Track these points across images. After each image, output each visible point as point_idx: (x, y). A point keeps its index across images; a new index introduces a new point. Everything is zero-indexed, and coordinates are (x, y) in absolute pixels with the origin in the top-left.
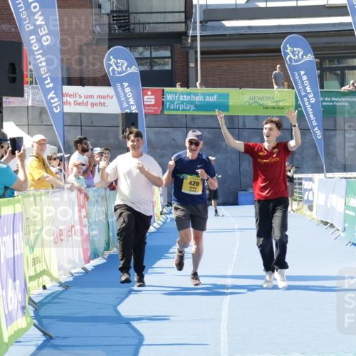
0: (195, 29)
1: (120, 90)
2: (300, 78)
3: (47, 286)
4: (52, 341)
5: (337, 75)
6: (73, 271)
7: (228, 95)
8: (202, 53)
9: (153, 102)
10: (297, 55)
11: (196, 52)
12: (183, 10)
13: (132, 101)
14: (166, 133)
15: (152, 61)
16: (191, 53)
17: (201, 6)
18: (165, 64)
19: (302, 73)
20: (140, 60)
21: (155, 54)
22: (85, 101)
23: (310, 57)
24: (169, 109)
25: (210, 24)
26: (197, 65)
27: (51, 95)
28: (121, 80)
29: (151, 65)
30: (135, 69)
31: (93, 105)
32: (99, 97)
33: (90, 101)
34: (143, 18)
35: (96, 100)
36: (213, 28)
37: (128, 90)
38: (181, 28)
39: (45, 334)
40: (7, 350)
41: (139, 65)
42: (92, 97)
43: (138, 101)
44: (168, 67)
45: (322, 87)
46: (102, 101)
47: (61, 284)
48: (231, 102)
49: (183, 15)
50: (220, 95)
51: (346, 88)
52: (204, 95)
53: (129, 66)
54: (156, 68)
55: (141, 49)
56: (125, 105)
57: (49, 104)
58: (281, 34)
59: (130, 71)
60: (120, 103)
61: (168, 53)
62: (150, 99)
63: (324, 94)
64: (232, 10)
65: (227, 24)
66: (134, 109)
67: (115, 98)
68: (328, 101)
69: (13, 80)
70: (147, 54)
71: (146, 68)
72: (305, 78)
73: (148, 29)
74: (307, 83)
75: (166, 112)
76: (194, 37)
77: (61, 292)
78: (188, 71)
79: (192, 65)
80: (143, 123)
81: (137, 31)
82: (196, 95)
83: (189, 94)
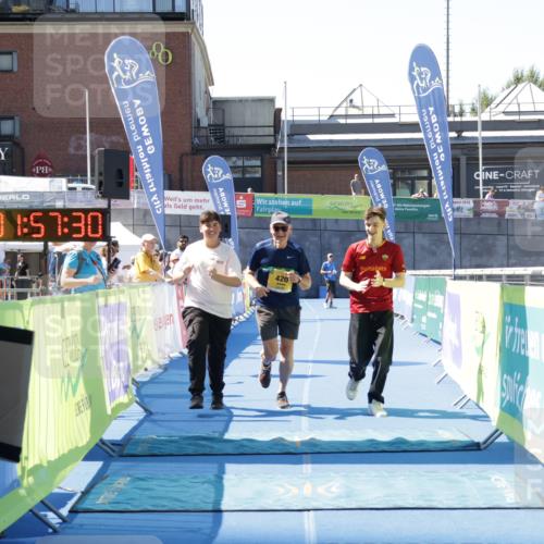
0: (282, 141)
1: (216, 194)
2: (375, 186)
3: (149, 368)
4: (152, 417)
5: (407, 184)
6: (172, 355)
7: (310, 200)
8: (289, 163)
9: (245, 206)
10: (372, 165)
11: (283, 162)
12: (272, 124)
13: (226, 205)
14: (256, 234)
15: (244, 169)
16: (279, 163)
17: (288, 121)
18: (255, 172)
19: (377, 181)
20: (234, 169)
21: (247, 163)
22: (184, 204)
23: (384, 168)
24: (259, 212)
25: (296, 137)
26: (284, 174)
27: (155, 198)
28: (217, 186)
29: (243, 174)
30: (229, 176)
31: (191, 208)
32: (197, 200)
33: (189, 204)
34: (236, 132)
35: (193, 204)
36: (299, 141)
37: (223, 194)
38: (270, 140)
39: (146, 410)
40: (110, 423)
41: (233, 172)
42: (190, 200)
43: (232, 205)
44: (258, 175)
45: (394, 194)
46: (199, 204)
47: (160, 367)
48: (315, 206)
49: (272, 129)
50: (304, 200)
51: (415, 196)
52: (290, 200)
53: (225, 173)
54: (248, 176)
55: (234, 159)
56: (220, 208)
57: (153, 206)
58: (358, 147)
59: (224, 177)
60: (216, 205)
61: (258, 163)
62: (242, 203)
63: (396, 201)
64: (316, 125)
65: (312, 137)
66: (228, 212)
67: (211, 201)
68: (400, 207)
69: (120, 184)
70: (240, 163)
71: (239, 175)
72: (379, 186)
73: (241, 141)
74: (381, 191)
75: (256, 215)
76: (282, 149)
77: (161, 374)
78: (276, 179)
79: (280, 173)
80: (235, 224)
81: (231, 142)
82: (283, 199)
83: (276, 199)
